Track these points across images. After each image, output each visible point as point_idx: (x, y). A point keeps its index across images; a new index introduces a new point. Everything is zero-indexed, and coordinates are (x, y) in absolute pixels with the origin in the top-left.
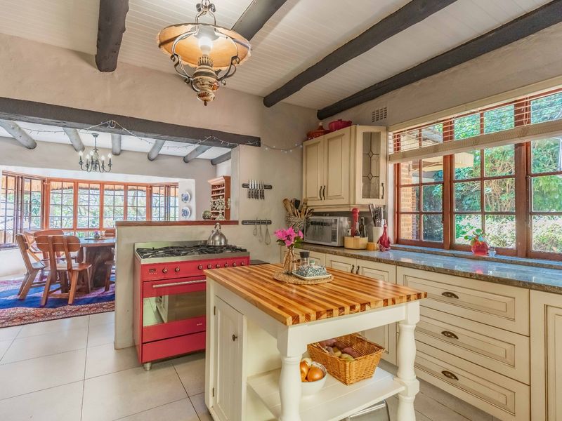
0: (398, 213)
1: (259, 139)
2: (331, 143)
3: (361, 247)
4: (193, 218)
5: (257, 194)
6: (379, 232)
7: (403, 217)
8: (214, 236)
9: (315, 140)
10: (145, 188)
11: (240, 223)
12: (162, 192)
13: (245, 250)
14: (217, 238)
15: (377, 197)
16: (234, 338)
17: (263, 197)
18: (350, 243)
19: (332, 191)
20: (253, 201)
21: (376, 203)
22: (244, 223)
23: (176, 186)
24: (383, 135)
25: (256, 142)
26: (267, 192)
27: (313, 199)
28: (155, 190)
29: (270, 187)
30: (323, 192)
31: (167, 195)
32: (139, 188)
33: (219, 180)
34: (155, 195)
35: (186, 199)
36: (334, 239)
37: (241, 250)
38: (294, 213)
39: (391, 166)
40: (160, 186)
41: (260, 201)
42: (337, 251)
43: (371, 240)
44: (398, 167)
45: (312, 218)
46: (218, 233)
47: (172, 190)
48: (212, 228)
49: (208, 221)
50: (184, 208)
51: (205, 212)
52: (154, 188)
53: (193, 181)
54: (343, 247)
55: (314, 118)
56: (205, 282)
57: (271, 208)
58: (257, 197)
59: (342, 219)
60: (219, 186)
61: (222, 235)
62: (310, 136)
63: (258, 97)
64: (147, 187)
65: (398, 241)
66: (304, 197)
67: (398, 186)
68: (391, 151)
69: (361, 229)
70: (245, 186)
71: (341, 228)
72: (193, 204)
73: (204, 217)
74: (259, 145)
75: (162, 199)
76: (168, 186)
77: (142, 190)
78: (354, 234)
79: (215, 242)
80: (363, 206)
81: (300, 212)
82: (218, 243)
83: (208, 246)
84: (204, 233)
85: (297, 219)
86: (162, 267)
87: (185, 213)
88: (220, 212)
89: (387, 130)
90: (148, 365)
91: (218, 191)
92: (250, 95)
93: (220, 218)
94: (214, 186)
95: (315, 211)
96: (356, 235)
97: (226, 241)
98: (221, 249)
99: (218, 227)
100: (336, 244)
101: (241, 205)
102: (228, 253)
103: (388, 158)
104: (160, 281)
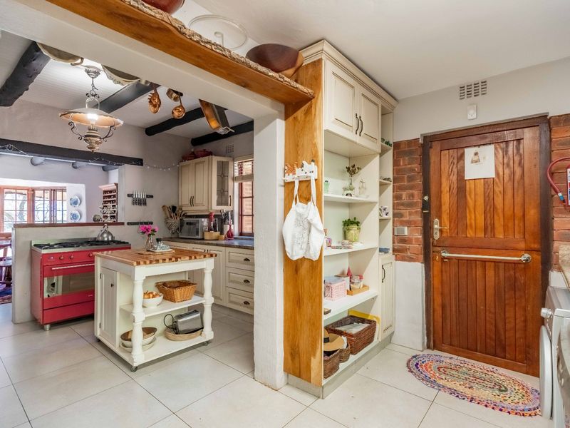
0: (241, 215)
1: (141, 160)
2: (197, 166)
3: (214, 238)
4: (84, 220)
5: (140, 202)
6: (227, 228)
7: (245, 218)
8: (103, 234)
9: (187, 162)
10: (25, 192)
11: (126, 224)
12: (47, 195)
13: (128, 243)
14: (105, 235)
15: (226, 204)
16: (112, 285)
17: (145, 204)
18: (207, 236)
19: (197, 201)
20: (137, 207)
21: (225, 209)
22: (129, 224)
23: (63, 190)
24: (231, 164)
25: (139, 162)
26: (148, 200)
27: (186, 205)
28: (38, 193)
29: (152, 197)
30: (192, 201)
31: (53, 200)
32: (18, 191)
33: (111, 186)
34: (38, 199)
35: (75, 203)
36: (197, 234)
37: (124, 243)
38: (171, 217)
39: (236, 185)
40: (44, 190)
41: (143, 207)
42: (199, 241)
43: (222, 233)
44: (241, 185)
45: (186, 220)
46: (105, 231)
47: (59, 194)
48: (100, 228)
49: (96, 222)
50: (73, 212)
51: (95, 216)
52: (36, 192)
53: (82, 186)
54: (203, 239)
55: (189, 144)
56: (94, 266)
57: (152, 213)
58: (140, 204)
59: (203, 220)
60: (111, 192)
61: (109, 233)
62: (185, 158)
63: (140, 128)
64: (28, 190)
65: (241, 234)
66: (180, 203)
67: (241, 198)
68: (237, 174)
69: (215, 226)
70: (129, 196)
71: (203, 226)
72: (83, 208)
73: (94, 220)
74: (142, 165)
75: (47, 203)
76: (54, 191)
77: (22, 194)
78: (210, 230)
79: (104, 238)
80: (217, 211)
81: (176, 215)
82: (106, 239)
83: (98, 241)
84: (95, 232)
85: (173, 221)
86: (60, 255)
87: (74, 216)
88: (109, 215)
89: (234, 160)
90: (48, 327)
91: (110, 197)
92: (134, 126)
93: (109, 220)
94: (105, 192)
95: (189, 214)
96: (211, 230)
97: (112, 237)
98: (108, 242)
99: (106, 227)
100: (199, 237)
101: (126, 210)
102: (114, 245)
103: (234, 179)
104: (57, 265)
